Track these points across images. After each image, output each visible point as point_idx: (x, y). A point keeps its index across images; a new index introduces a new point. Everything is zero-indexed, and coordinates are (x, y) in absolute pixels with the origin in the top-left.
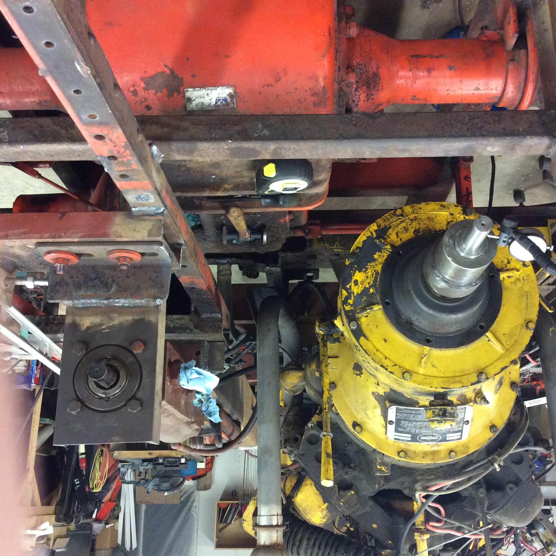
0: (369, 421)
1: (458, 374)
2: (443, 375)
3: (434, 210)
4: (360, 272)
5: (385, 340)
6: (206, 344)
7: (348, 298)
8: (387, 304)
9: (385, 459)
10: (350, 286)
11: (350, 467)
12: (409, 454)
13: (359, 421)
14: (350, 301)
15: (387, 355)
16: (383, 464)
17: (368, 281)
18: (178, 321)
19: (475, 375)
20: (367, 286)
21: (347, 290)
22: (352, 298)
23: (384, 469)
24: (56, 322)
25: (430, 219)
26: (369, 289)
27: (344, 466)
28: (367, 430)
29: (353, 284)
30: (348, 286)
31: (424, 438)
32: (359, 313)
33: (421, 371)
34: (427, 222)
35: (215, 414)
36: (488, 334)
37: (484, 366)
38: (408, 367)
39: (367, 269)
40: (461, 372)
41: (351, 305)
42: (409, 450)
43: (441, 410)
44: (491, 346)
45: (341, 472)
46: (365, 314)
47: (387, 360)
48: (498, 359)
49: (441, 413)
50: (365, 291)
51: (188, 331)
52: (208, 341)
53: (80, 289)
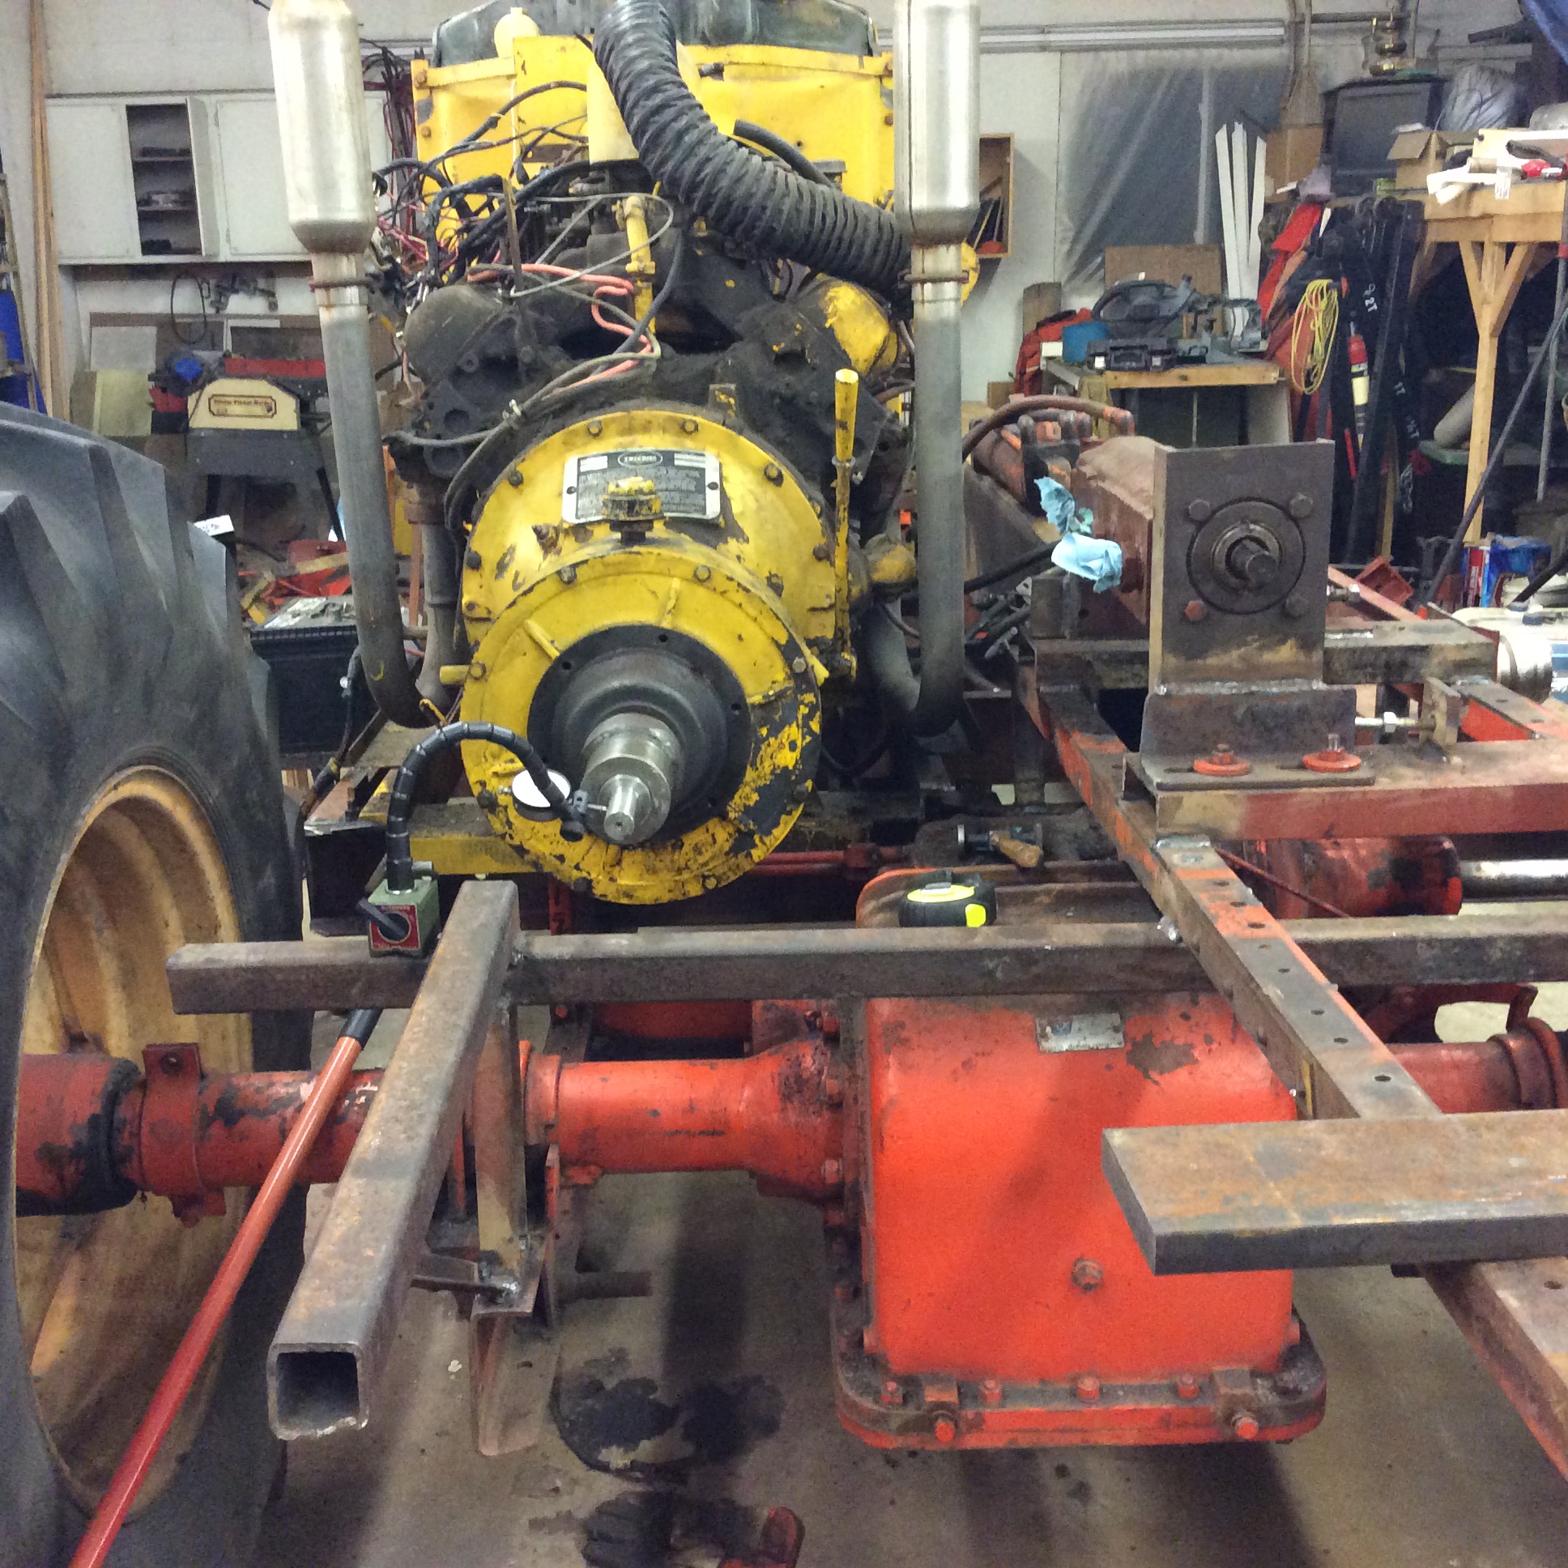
0: (752, 487)
1: (610, 579)
2: (637, 576)
3: (644, 888)
4: (786, 768)
5: (740, 638)
6: (1067, 633)
7: (809, 717)
8: (736, 707)
9: (720, 416)
10: (804, 738)
11: (781, 397)
12: (677, 428)
13: (771, 486)
14: (804, 710)
15: (738, 611)
16: (723, 407)
17: (769, 750)
18: (1124, 675)
19: (580, 578)
20: (772, 740)
21: (811, 732)
22: (800, 717)
23: (723, 397)
24: (1370, 670)
25: (652, 871)
26: (769, 735)
27: (794, 397)
28: (755, 470)
29: (799, 743)
30: (808, 739)
31: (651, 458)
32: (787, 689)
33: (676, 583)
34: (659, 865)
35: (1050, 495)
36: (555, 653)
37: (564, 595)
38: (701, 592)
39: (772, 773)
40: (604, 584)
41: (802, 703)
42: (678, 435)
43: (638, 514)
44: (548, 630)
45: (799, 388)
46: (778, 687)
47: (738, 601)
48: (537, 608)
49: (637, 508)
50: (775, 731)
51: (1105, 657)
52: (1063, 637)
53: (1299, 710)
